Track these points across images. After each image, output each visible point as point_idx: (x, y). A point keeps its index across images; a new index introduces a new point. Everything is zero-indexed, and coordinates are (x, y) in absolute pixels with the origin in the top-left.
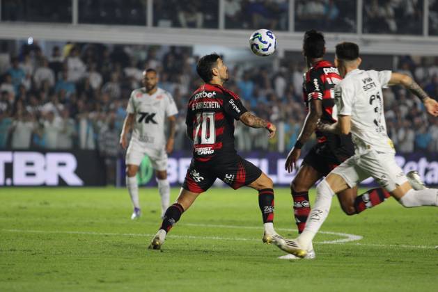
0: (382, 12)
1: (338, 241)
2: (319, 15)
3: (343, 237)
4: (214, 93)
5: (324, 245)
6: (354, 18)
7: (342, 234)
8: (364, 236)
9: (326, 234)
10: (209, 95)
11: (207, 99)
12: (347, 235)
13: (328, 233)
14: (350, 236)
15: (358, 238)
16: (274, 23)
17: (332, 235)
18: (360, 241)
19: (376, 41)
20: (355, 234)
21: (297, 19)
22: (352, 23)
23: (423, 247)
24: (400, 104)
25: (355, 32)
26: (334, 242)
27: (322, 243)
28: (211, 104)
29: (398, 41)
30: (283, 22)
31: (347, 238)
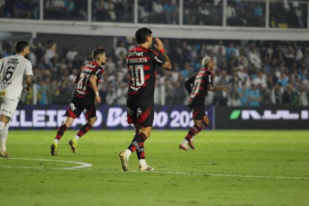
0: (106, 6)
1: (75, 167)
2: (61, 7)
3: (79, 165)
4: (142, 53)
5: (65, 170)
6: (86, 10)
7: (78, 163)
8: (93, 164)
9: (66, 163)
10: (139, 54)
11: (137, 57)
12: (82, 163)
13: (68, 162)
14: (84, 164)
15: (90, 165)
16: (30, 13)
17: (71, 163)
18: (90, 167)
19: (102, 27)
20: (87, 162)
21: (45, 11)
22: (84, 13)
23: (135, 171)
24: (118, 71)
25: (87, 20)
26: (73, 168)
27: (64, 169)
28: (141, 60)
29: (116, 27)
30: (36, 12)
31: (82, 165)
